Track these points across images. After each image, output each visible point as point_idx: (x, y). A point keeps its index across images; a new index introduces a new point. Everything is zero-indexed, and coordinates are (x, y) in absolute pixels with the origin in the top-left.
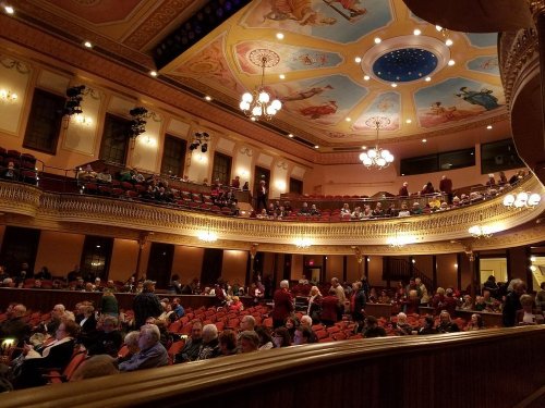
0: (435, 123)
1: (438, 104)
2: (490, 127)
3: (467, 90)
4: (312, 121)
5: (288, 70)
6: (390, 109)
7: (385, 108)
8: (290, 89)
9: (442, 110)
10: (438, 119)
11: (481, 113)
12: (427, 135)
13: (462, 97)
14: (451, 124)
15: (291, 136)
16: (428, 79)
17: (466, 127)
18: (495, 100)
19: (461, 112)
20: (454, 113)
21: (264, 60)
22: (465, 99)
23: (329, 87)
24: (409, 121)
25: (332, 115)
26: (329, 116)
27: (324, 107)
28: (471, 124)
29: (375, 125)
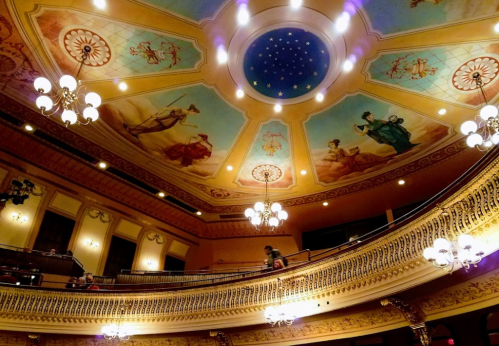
0: (336, 177)
1: (337, 142)
2: (401, 182)
3: (371, 118)
4: (185, 169)
5: (127, 72)
6: (278, 151)
7: (272, 149)
8: (140, 111)
9: (342, 153)
10: (339, 169)
11: (391, 157)
12: (326, 196)
13: (366, 130)
14: (355, 178)
15: (162, 195)
16: (319, 97)
17: (373, 182)
18: (406, 134)
19: (365, 156)
20: (358, 158)
21: (87, 51)
22: (370, 133)
23: (192, 108)
24: (304, 173)
25: (207, 161)
26: (203, 161)
27: (194, 146)
28: (379, 177)
29: (263, 178)
